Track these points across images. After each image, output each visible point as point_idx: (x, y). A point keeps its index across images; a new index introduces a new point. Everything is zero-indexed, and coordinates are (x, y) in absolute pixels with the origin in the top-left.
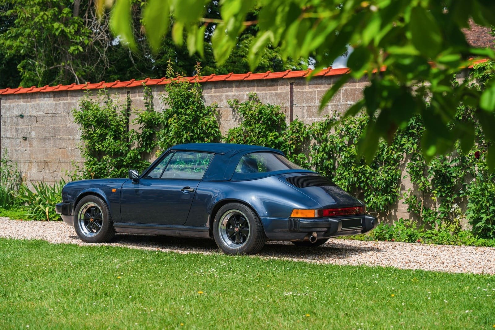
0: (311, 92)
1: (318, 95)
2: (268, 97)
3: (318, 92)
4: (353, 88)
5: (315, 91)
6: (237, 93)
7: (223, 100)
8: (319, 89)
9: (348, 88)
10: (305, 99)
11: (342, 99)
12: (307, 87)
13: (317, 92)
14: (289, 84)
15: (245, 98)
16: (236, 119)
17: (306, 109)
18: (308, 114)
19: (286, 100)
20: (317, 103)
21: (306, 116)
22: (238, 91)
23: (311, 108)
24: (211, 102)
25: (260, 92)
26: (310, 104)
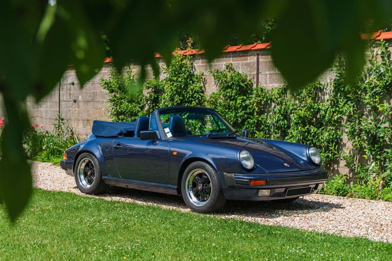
2: (240, 67)
6: (218, 64)
7: (207, 69)
10: (268, 68)
12: (269, 57)
14: (256, 55)
15: (224, 67)
16: (216, 86)
17: (268, 76)
18: (270, 81)
19: (254, 69)
20: (277, 71)
21: (268, 82)
22: (218, 61)
23: (272, 75)
24: (199, 71)
25: (235, 63)
26: (271, 72)
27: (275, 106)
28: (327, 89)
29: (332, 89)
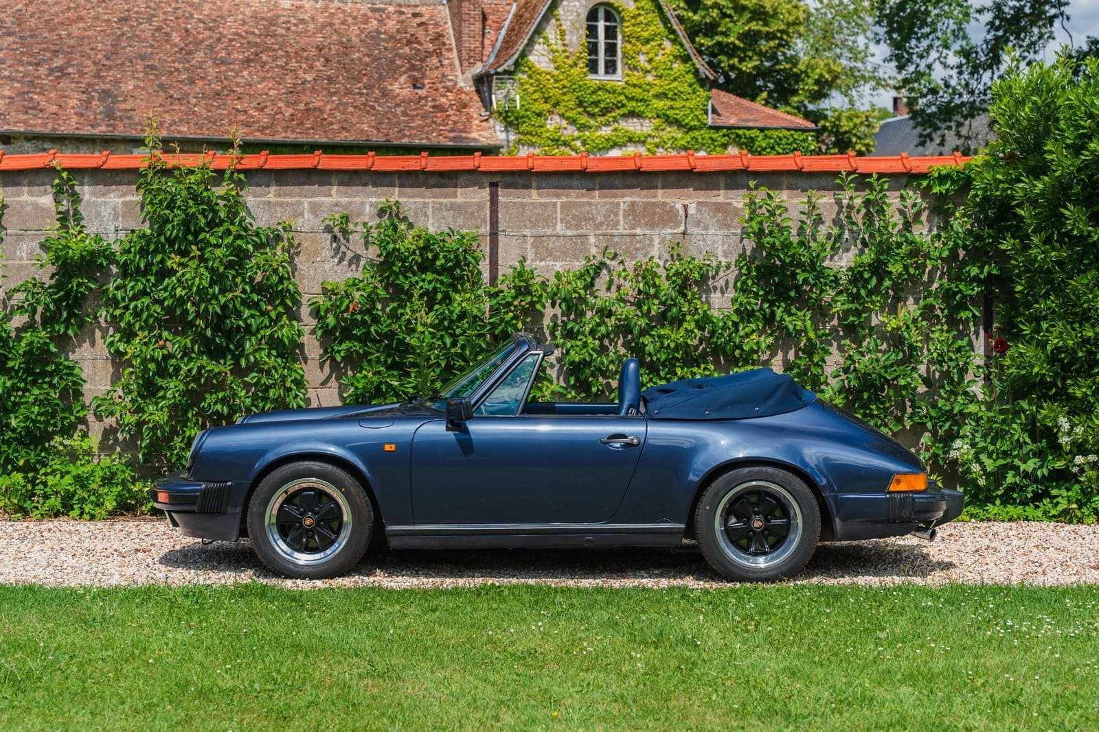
0: (544, 205)
1: (561, 212)
2: (430, 212)
3: (563, 205)
4: (648, 200)
5: (555, 204)
6: (344, 200)
7: (302, 214)
8: (565, 199)
9: (637, 199)
10: (530, 220)
11: (622, 222)
12: (534, 192)
13: (559, 206)
14: (487, 185)
15: (367, 211)
16: (341, 260)
17: (530, 240)
18: (536, 253)
19: (479, 221)
20: (560, 228)
21: (530, 256)
22: (346, 194)
23: (544, 239)
24: (266, 217)
25: (409, 200)
26: (541, 231)
27: (555, 316)
28: (717, 278)
29: (732, 278)
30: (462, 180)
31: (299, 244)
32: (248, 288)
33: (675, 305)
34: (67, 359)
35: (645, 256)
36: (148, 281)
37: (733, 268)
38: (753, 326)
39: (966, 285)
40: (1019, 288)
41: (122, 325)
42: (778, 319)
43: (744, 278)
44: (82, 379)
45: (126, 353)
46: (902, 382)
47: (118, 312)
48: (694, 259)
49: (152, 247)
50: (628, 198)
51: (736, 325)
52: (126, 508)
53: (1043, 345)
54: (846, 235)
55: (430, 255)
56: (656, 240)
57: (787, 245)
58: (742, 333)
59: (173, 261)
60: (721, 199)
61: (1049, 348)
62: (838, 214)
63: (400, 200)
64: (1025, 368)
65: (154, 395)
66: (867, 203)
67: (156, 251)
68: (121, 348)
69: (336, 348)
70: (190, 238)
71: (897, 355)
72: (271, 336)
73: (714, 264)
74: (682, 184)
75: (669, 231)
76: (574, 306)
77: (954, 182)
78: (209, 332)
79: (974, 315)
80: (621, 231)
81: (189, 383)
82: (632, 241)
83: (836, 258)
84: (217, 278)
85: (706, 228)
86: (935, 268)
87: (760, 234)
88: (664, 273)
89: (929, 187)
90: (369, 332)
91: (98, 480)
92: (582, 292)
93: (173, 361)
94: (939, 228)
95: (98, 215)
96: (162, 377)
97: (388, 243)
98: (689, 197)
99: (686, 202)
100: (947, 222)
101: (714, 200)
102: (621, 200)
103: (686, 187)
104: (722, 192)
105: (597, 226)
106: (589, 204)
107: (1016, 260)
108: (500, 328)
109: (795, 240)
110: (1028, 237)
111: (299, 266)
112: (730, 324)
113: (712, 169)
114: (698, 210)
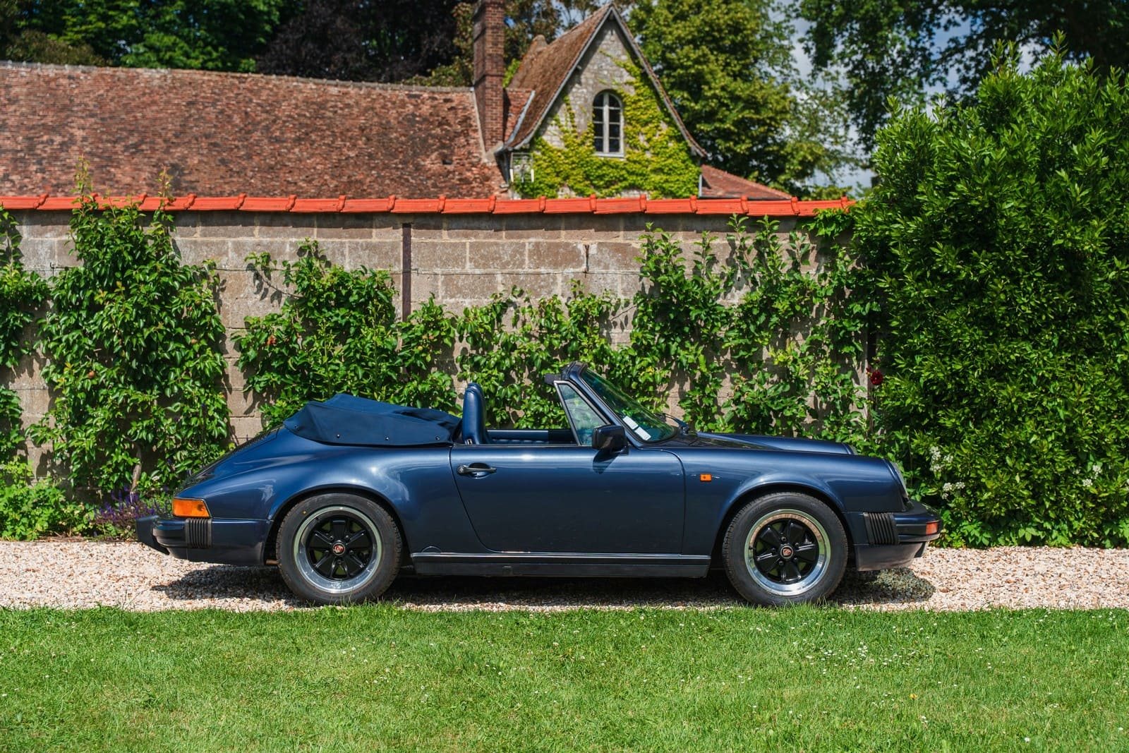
0: (454, 245)
1: (470, 252)
2: (346, 252)
3: (472, 245)
4: (553, 241)
5: (464, 244)
6: (266, 240)
7: (226, 253)
8: (473, 240)
9: (541, 240)
10: (441, 259)
11: (527, 262)
12: (445, 233)
13: (468, 246)
14: (400, 226)
15: (287, 250)
16: (262, 298)
17: (441, 278)
18: (446, 291)
19: (393, 260)
20: (469, 268)
21: (441, 293)
22: (268, 235)
23: (454, 277)
24: (192, 256)
25: (328, 240)
26: (451, 270)
27: (465, 350)
28: (617, 314)
29: (631, 314)
30: (377, 221)
31: (224, 281)
32: (173, 323)
33: (575, 339)
34: (7, 388)
35: (549, 293)
36: (80, 315)
37: (631, 305)
38: (649, 360)
39: (849, 322)
40: (895, 323)
41: (56, 356)
42: (673, 353)
43: (640, 314)
44: (18, 408)
45: (58, 384)
46: (788, 413)
47: (51, 345)
48: (594, 297)
49: (82, 284)
50: (534, 239)
51: (633, 358)
52: (58, 529)
53: (916, 378)
54: (739, 275)
55: (344, 292)
56: (560, 279)
57: (680, 284)
58: (638, 367)
59: (100, 296)
60: (620, 240)
61: (922, 381)
62: (731, 254)
63: (320, 240)
64: (898, 400)
65: (84, 423)
66: (758, 244)
67: (86, 288)
68: (54, 379)
69: (256, 379)
70: (118, 275)
71: (784, 388)
72: (195, 367)
73: (614, 302)
74: (584, 226)
75: (572, 270)
76: (481, 340)
77: (839, 224)
78: (134, 364)
79: (857, 350)
80: (526, 270)
81: (117, 410)
82: (536, 280)
83: (729, 296)
84: (143, 312)
85: (606, 267)
86: (822, 306)
87: (657, 273)
88: (566, 310)
89: (816, 230)
90: (286, 364)
91: (30, 502)
92: (488, 327)
93: (104, 391)
94: (826, 268)
95: (35, 253)
96: (93, 405)
97: (304, 279)
98: (590, 237)
99: (587, 243)
100: (834, 262)
101: (614, 241)
102: (526, 241)
103: (589, 228)
104: (622, 233)
105: (504, 266)
106: (496, 244)
107: (893, 297)
108: (410, 361)
109: (689, 278)
110: (902, 275)
111: (224, 302)
112: (627, 357)
113: (611, 211)
114: (599, 250)
